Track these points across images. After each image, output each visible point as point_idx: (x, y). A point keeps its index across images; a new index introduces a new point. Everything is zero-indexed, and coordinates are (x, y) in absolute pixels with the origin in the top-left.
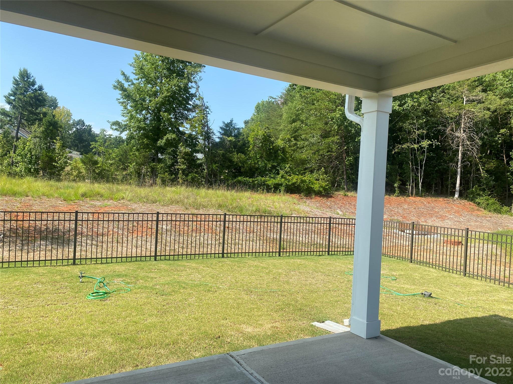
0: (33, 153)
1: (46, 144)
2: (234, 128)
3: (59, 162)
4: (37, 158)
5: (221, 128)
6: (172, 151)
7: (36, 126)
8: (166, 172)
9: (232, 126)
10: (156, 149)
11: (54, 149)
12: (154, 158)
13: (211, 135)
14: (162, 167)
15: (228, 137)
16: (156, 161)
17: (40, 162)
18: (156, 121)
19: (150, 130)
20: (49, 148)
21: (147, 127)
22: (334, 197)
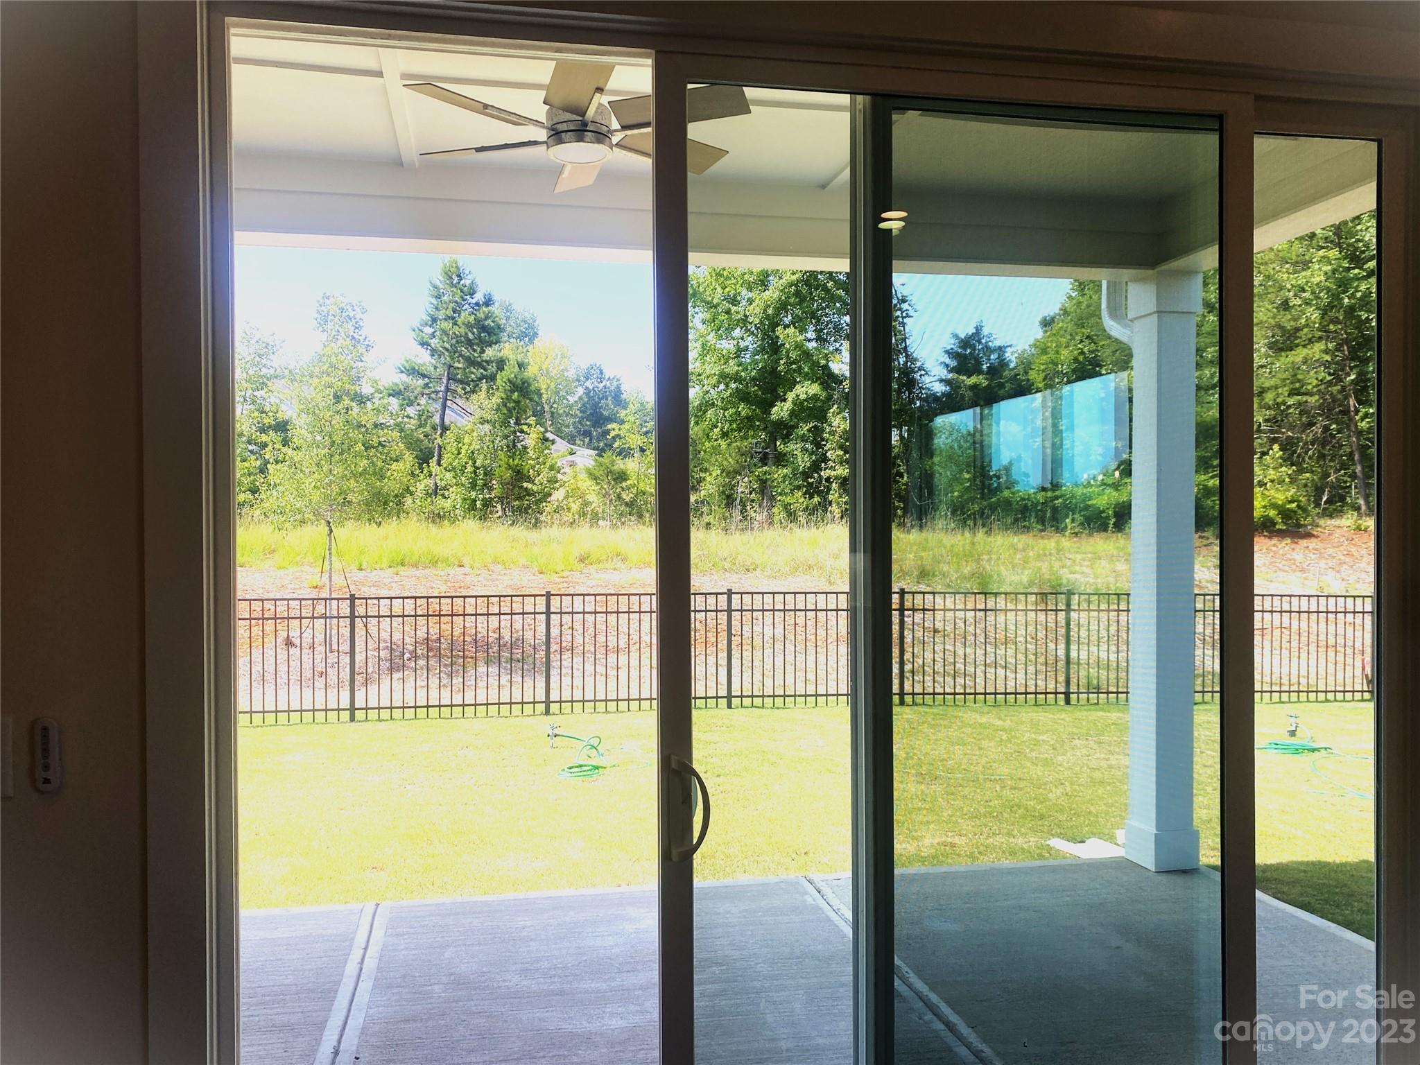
0: (479, 463)
1: (506, 437)
2: (987, 347)
3: (537, 480)
4: (488, 473)
5: (947, 352)
6: (809, 430)
7: (483, 394)
8: (799, 488)
9: (980, 342)
10: (769, 429)
11: (525, 447)
12: (766, 455)
13: (917, 376)
14: (785, 476)
15: (969, 377)
16: (770, 462)
17: (494, 482)
18: (767, 352)
19: (754, 379)
20: (514, 446)
21: (743, 371)
22: (1317, 537)
